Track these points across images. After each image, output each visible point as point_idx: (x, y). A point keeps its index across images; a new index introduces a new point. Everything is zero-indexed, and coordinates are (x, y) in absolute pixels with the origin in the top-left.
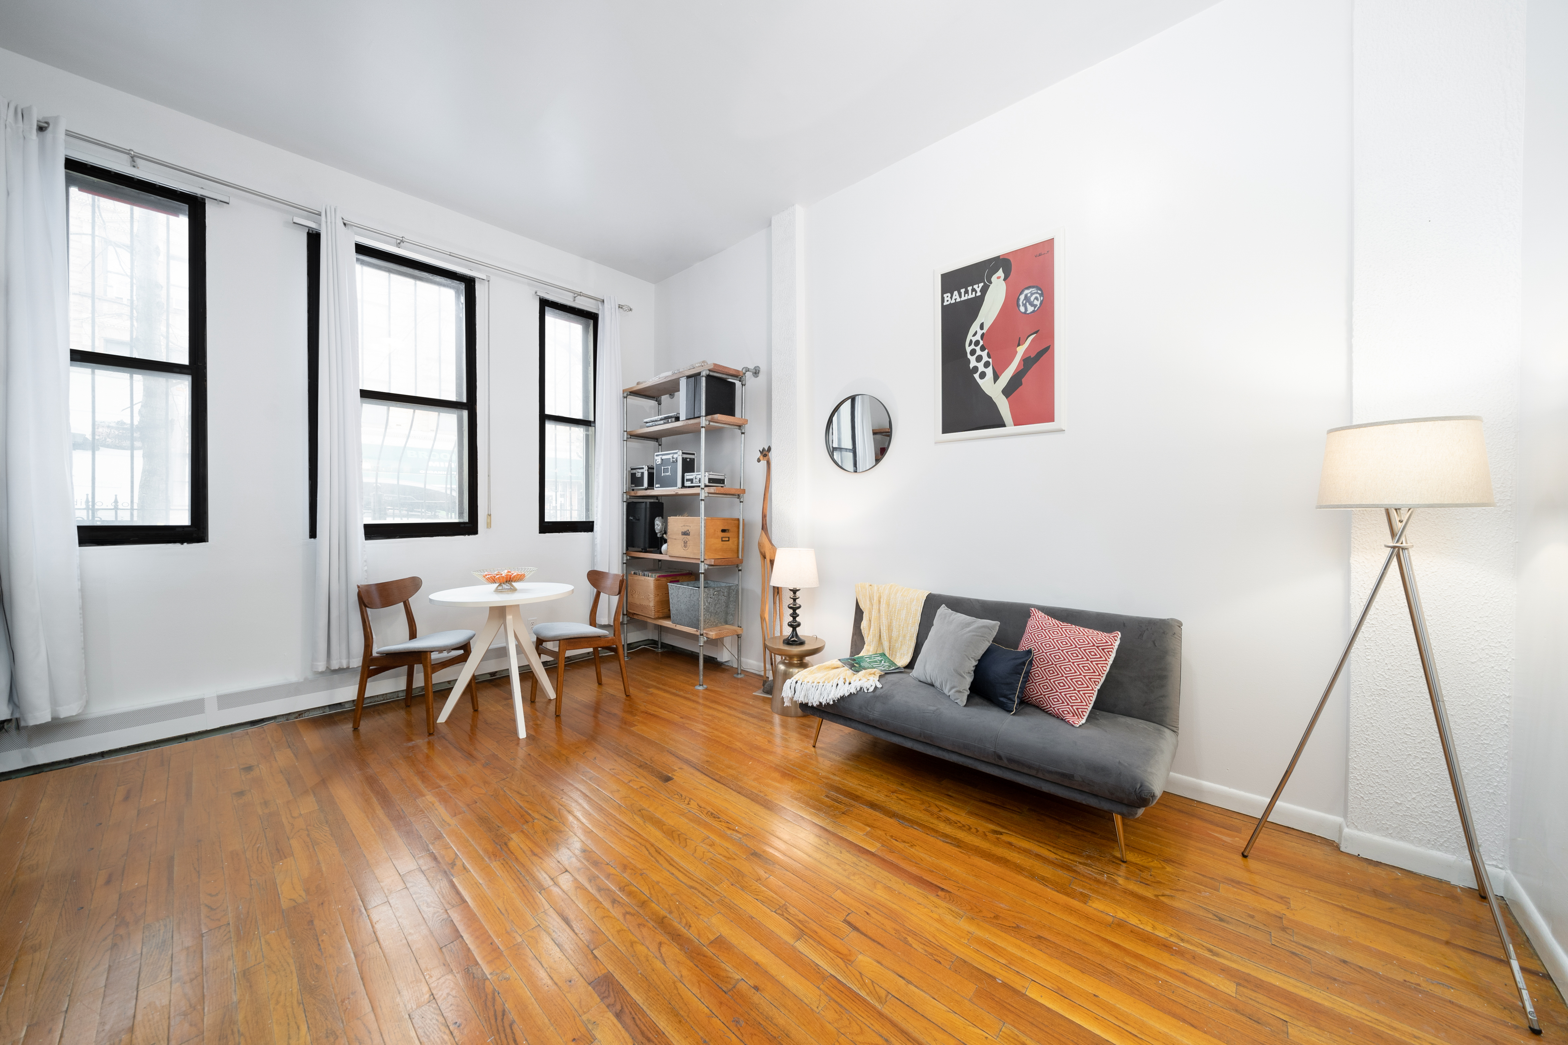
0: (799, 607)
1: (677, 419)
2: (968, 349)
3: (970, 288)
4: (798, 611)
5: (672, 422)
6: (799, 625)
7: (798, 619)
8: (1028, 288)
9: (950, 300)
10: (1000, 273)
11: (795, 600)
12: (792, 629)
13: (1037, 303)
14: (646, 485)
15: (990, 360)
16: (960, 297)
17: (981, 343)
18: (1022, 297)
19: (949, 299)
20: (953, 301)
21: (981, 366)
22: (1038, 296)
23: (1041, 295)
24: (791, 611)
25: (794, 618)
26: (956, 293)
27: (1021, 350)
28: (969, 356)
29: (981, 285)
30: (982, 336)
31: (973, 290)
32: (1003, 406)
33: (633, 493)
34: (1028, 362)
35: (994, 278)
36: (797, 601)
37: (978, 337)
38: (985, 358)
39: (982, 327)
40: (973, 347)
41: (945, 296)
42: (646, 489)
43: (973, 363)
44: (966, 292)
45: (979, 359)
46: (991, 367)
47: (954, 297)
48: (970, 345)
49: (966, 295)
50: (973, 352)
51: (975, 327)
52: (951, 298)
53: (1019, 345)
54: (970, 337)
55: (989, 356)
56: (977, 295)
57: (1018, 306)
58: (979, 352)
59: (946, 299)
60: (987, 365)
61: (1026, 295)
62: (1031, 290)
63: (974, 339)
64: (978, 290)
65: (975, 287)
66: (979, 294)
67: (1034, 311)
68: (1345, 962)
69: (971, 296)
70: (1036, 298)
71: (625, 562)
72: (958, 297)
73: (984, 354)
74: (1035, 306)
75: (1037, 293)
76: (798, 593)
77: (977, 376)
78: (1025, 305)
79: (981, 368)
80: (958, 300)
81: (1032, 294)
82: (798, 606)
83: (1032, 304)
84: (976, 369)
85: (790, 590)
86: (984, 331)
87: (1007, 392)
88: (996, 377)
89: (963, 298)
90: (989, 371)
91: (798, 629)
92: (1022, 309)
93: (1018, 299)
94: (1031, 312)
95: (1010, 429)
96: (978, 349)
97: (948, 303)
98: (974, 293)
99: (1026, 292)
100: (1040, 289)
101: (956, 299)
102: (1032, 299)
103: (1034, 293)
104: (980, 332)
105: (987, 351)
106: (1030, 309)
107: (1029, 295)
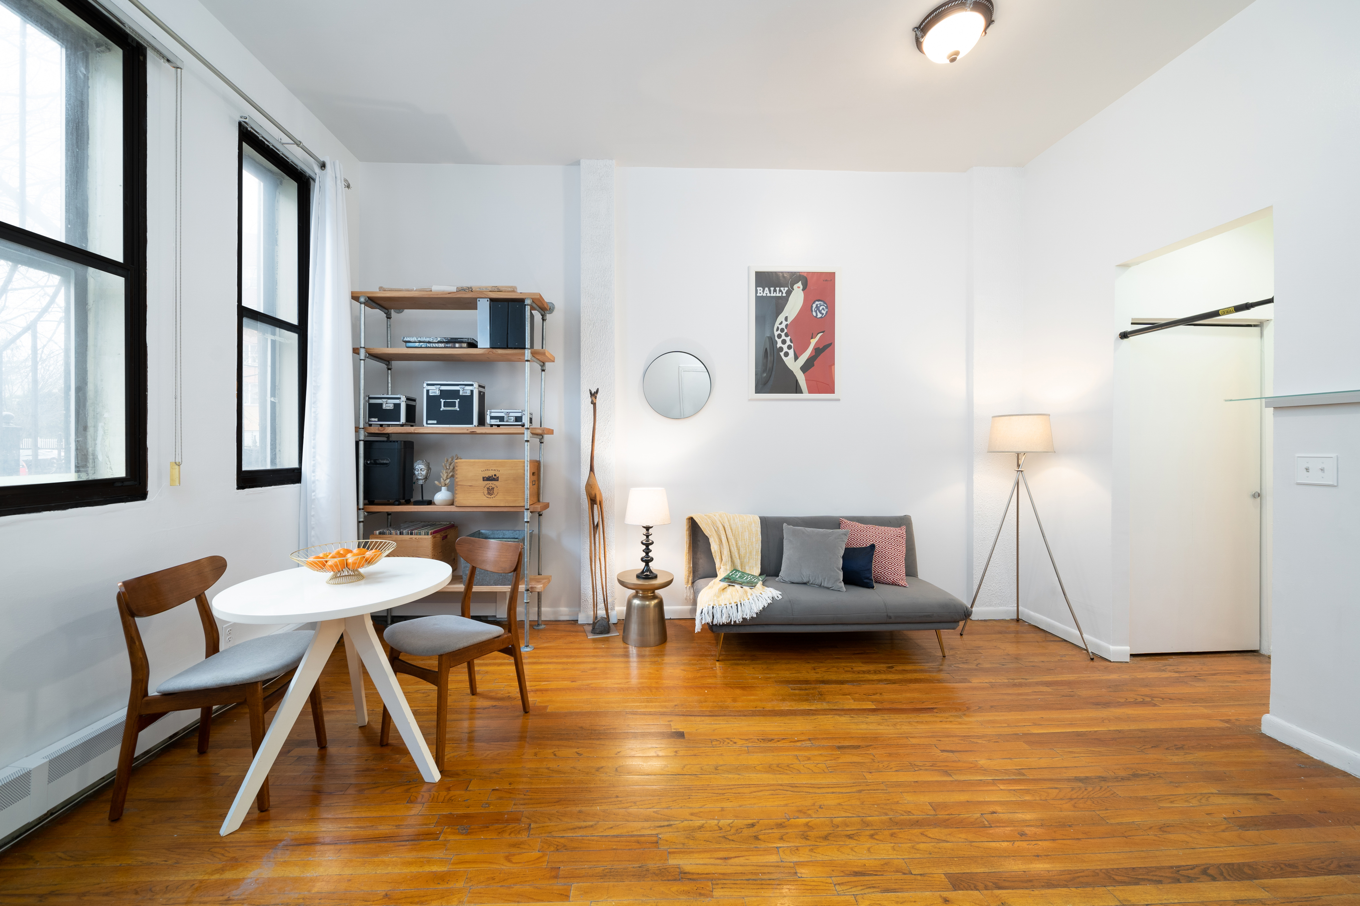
0: (652, 543)
1: (473, 345)
2: (776, 333)
3: (778, 289)
4: (650, 547)
5: (461, 347)
6: (652, 559)
7: (650, 554)
8: (818, 300)
9: (762, 293)
10: (800, 284)
11: (647, 536)
12: (644, 563)
13: (824, 312)
14: (403, 419)
15: (792, 345)
16: (770, 293)
17: (786, 331)
18: (814, 306)
19: (761, 291)
20: (764, 295)
21: (785, 347)
22: (824, 308)
23: (827, 307)
24: (644, 547)
25: (647, 553)
26: (767, 289)
27: (813, 342)
28: (776, 338)
29: (786, 289)
30: (787, 326)
31: (780, 291)
32: (801, 378)
33: (374, 430)
34: (818, 351)
35: (795, 287)
36: (650, 537)
37: (783, 326)
38: (788, 343)
39: (786, 319)
40: (779, 332)
41: (758, 288)
42: (402, 425)
43: (779, 344)
44: (775, 291)
45: (784, 342)
46: (792, 349)
47: (765, 292)
48: (777, 330)
49: (775, 293)
50: (779, 336)
51: (781, 318)
52: (763, 291)
53: (812, 338)
54: (777, 325)
55: (791, 341)
56: (783, 295)
57: (812, 311)
58: (783, 337)
59: (759, 292)
60: (789, 347)
61: (817, 305)
62: (820, 302)
63: (780, 327)
64: (784, 292)
65: (782, 289)
66: (784, 295)
67: (822, 317)
68: (1043, 662)
69: (778, 295)
70: (823, 309)
71: (362, 520)
72: (768, 292)
73: (788, 339)
74: (823, 314)
75: (824, 306)
76: (650, 530)
77: (782, 354)
78: (816, 312)
79: (785, 349)
80: (769, 295)
81: (821, 305)
82: (650, 542)
83: (821, 313)
84: (781, 349)
85: (644, 527)
86: (788, 322)
87: (804, 369)
88: (796, 358)
89: (772, 295)
90: (791, 352)
91: (650, 564)
92: (814, 314)
93: (812, 307)
94: (820, 318)
95: (806, 395)
96: (783, 334)
97: (761, 295)
98: (781, 293)
99: (817, 303)
100: (826, 304)
101: (767, 294)
102: (821, 308)
103: (822, 305)
104: (785, 323)
105: (789, 337)
106: (819, 315)
107: (819, 305)
